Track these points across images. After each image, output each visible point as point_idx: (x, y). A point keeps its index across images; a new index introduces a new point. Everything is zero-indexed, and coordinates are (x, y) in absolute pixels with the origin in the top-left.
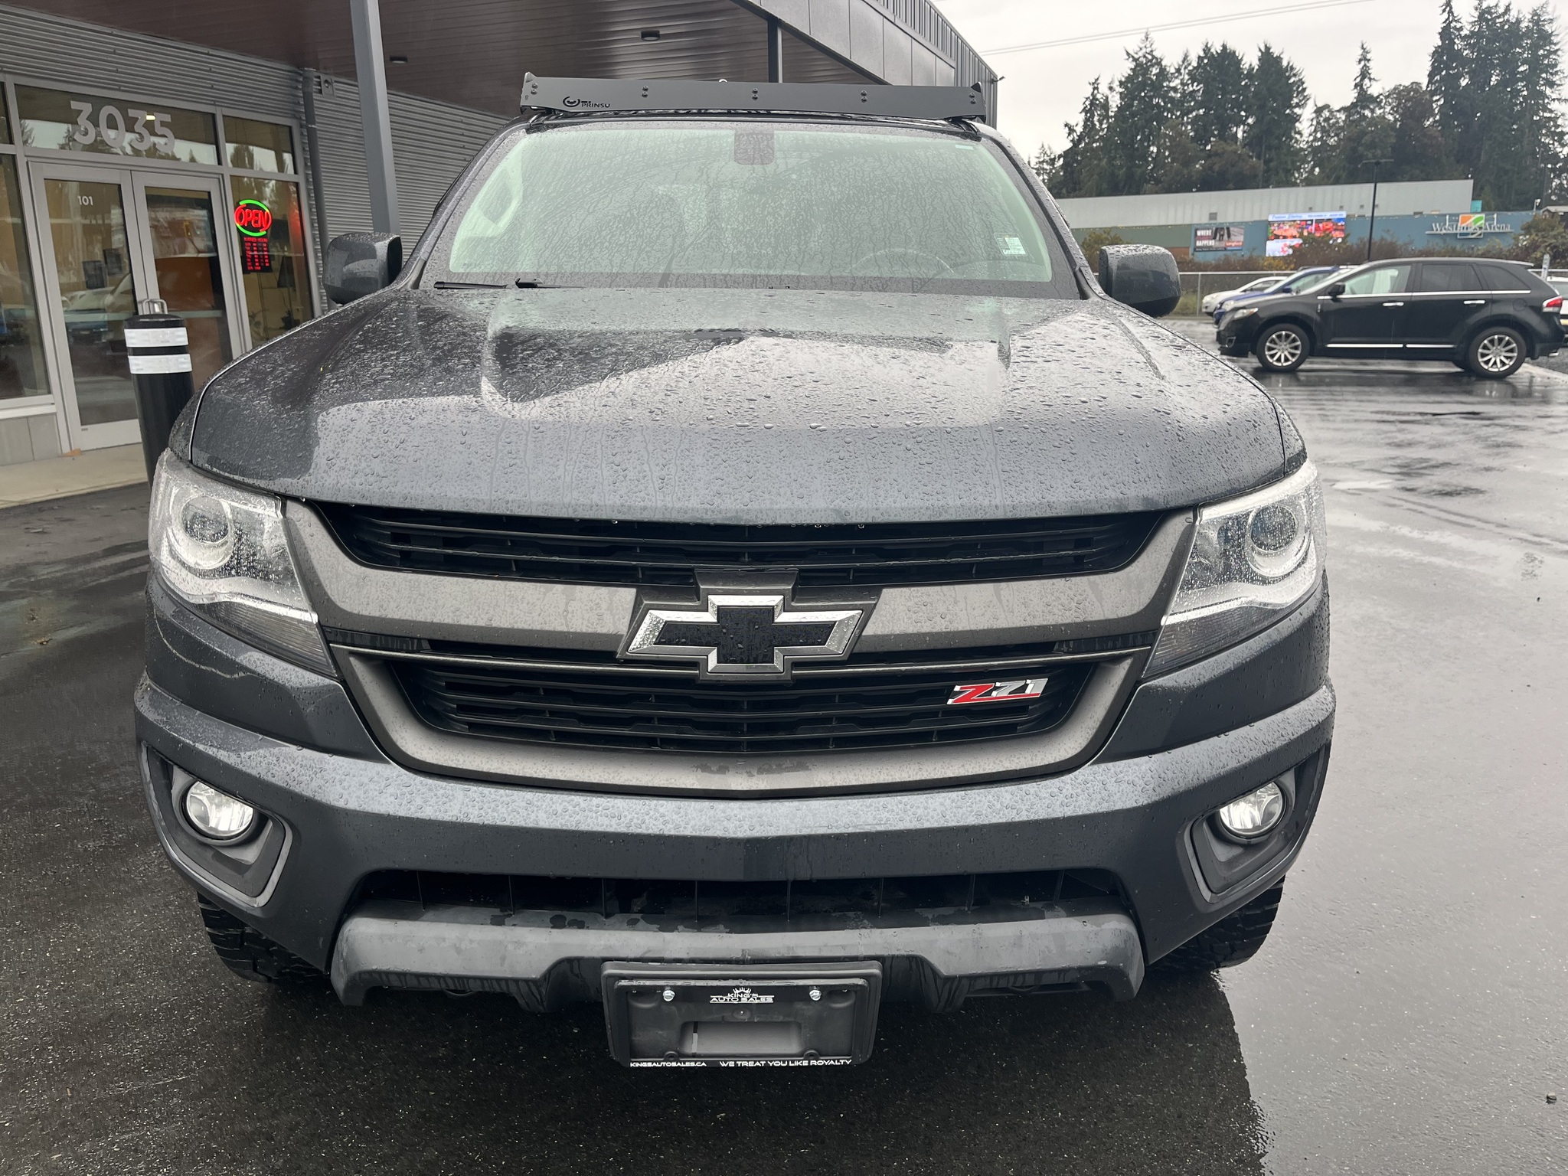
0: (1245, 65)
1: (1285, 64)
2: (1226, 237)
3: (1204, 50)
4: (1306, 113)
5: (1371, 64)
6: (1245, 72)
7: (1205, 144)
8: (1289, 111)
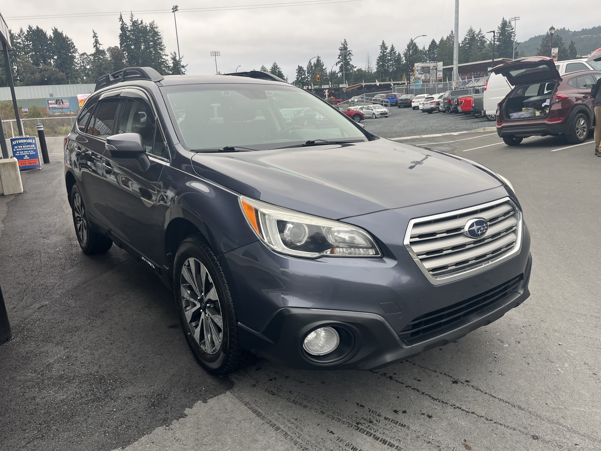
0: (48, 36)
1: (64, 36)
2: (61, 103)
3: (29, 28)
4: (77, 55)
5: (98, 38)
6: (49, 38)
7: (39, 65)
8: (70, 54)
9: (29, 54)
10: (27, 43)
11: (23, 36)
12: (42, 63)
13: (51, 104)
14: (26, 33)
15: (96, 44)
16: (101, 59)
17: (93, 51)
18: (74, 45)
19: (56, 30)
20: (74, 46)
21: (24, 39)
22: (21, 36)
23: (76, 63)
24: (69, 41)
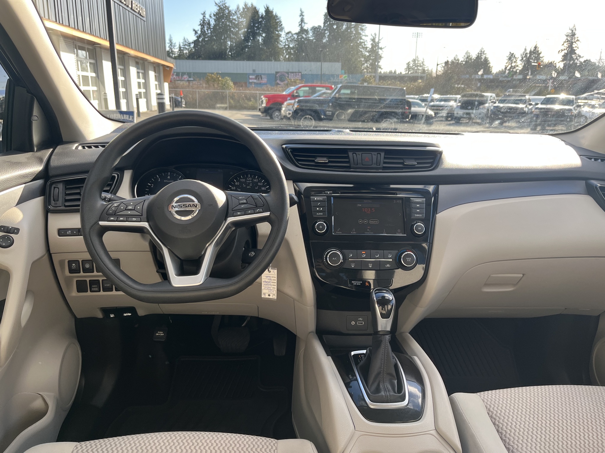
0: (260, 14)
1: (274, 14)
2: (260, 79)
3: (245, 5)
4: (283, 34)
5: (304, 17)
6: (260, 16)
7: (248, 42)
8: (277, 33)
9: (242, 31)
10: (241, 20)
11: (239, 13)
12: (251, 40)
13: (251, 79)
14: (242, 11)
15: (302, 23)
16: (303, 37)
17: (297, 29)
18: (282, 23)
19: (268, 8)
20: (282, 25)
21: (239, 16)
22: (237, 13)
23: (281, 41)
24: (278, 19)
